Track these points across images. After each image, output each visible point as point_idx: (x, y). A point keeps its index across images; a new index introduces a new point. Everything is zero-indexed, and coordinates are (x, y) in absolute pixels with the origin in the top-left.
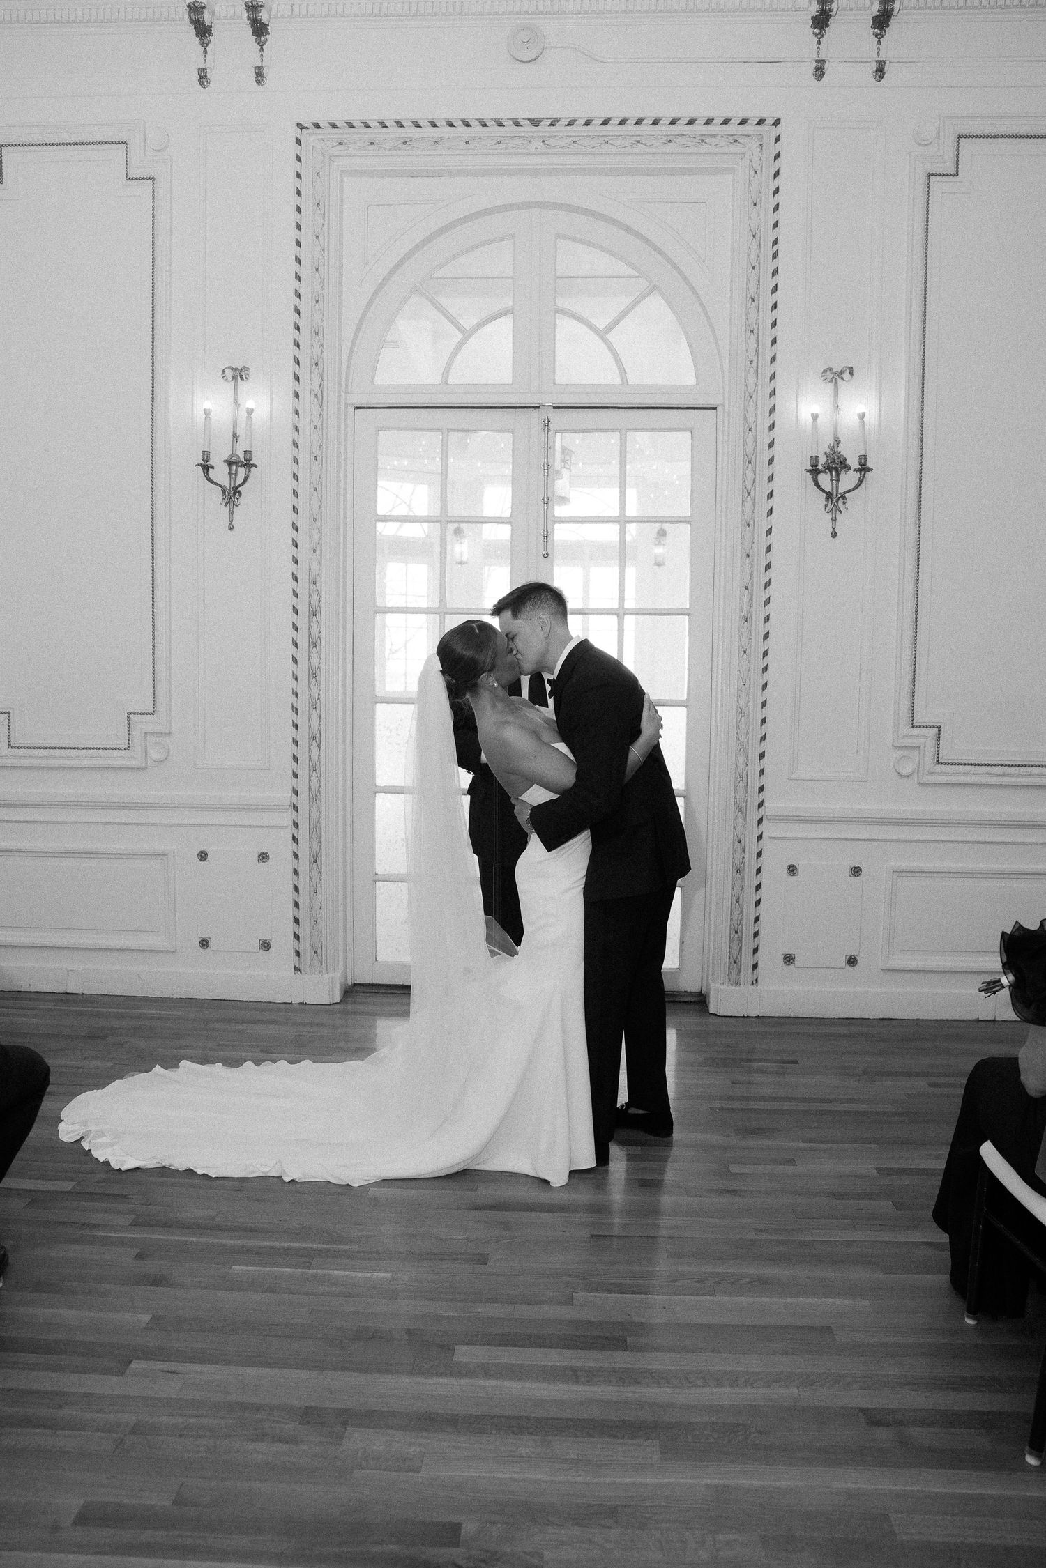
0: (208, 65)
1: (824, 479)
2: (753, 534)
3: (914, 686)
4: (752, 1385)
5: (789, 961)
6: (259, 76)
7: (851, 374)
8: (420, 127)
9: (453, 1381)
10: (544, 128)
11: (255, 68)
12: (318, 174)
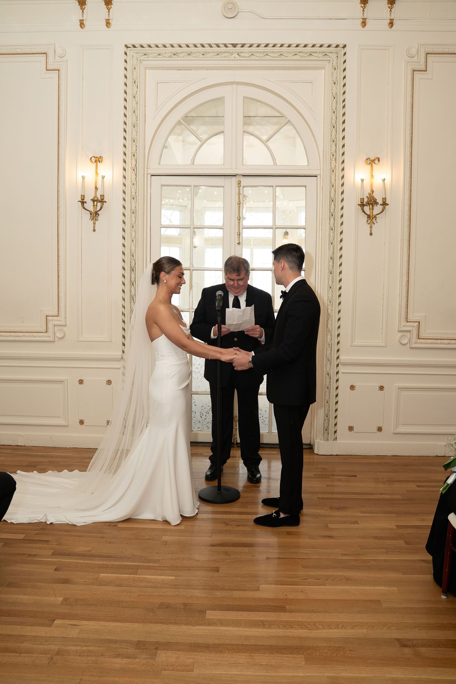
0: (84, 18)
1: (367, 209)
2: (334, 234)
3: (408, 303)
4: (345, 628)
5: (351, 429)
6: (108, 23)
7: (379, 160)
8: (182, 47)
9: (206, 627)
10: (238, 48)
11: (106, 20)
12: (135, 68)
